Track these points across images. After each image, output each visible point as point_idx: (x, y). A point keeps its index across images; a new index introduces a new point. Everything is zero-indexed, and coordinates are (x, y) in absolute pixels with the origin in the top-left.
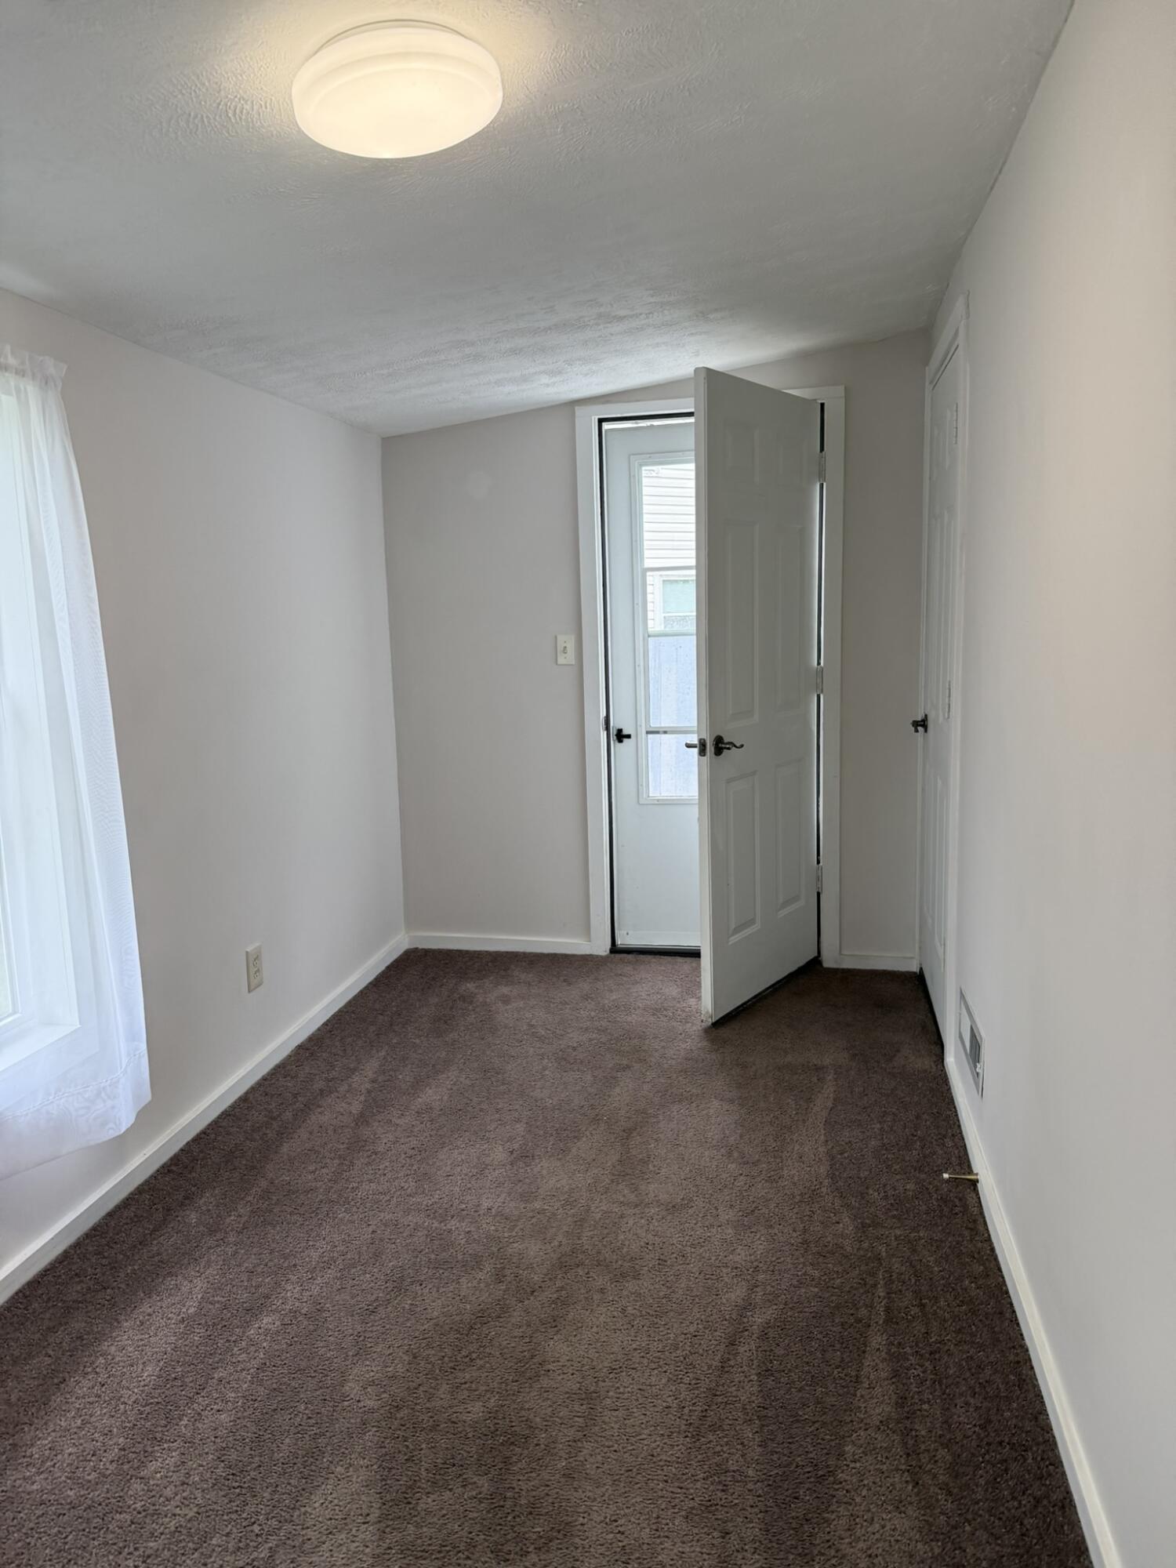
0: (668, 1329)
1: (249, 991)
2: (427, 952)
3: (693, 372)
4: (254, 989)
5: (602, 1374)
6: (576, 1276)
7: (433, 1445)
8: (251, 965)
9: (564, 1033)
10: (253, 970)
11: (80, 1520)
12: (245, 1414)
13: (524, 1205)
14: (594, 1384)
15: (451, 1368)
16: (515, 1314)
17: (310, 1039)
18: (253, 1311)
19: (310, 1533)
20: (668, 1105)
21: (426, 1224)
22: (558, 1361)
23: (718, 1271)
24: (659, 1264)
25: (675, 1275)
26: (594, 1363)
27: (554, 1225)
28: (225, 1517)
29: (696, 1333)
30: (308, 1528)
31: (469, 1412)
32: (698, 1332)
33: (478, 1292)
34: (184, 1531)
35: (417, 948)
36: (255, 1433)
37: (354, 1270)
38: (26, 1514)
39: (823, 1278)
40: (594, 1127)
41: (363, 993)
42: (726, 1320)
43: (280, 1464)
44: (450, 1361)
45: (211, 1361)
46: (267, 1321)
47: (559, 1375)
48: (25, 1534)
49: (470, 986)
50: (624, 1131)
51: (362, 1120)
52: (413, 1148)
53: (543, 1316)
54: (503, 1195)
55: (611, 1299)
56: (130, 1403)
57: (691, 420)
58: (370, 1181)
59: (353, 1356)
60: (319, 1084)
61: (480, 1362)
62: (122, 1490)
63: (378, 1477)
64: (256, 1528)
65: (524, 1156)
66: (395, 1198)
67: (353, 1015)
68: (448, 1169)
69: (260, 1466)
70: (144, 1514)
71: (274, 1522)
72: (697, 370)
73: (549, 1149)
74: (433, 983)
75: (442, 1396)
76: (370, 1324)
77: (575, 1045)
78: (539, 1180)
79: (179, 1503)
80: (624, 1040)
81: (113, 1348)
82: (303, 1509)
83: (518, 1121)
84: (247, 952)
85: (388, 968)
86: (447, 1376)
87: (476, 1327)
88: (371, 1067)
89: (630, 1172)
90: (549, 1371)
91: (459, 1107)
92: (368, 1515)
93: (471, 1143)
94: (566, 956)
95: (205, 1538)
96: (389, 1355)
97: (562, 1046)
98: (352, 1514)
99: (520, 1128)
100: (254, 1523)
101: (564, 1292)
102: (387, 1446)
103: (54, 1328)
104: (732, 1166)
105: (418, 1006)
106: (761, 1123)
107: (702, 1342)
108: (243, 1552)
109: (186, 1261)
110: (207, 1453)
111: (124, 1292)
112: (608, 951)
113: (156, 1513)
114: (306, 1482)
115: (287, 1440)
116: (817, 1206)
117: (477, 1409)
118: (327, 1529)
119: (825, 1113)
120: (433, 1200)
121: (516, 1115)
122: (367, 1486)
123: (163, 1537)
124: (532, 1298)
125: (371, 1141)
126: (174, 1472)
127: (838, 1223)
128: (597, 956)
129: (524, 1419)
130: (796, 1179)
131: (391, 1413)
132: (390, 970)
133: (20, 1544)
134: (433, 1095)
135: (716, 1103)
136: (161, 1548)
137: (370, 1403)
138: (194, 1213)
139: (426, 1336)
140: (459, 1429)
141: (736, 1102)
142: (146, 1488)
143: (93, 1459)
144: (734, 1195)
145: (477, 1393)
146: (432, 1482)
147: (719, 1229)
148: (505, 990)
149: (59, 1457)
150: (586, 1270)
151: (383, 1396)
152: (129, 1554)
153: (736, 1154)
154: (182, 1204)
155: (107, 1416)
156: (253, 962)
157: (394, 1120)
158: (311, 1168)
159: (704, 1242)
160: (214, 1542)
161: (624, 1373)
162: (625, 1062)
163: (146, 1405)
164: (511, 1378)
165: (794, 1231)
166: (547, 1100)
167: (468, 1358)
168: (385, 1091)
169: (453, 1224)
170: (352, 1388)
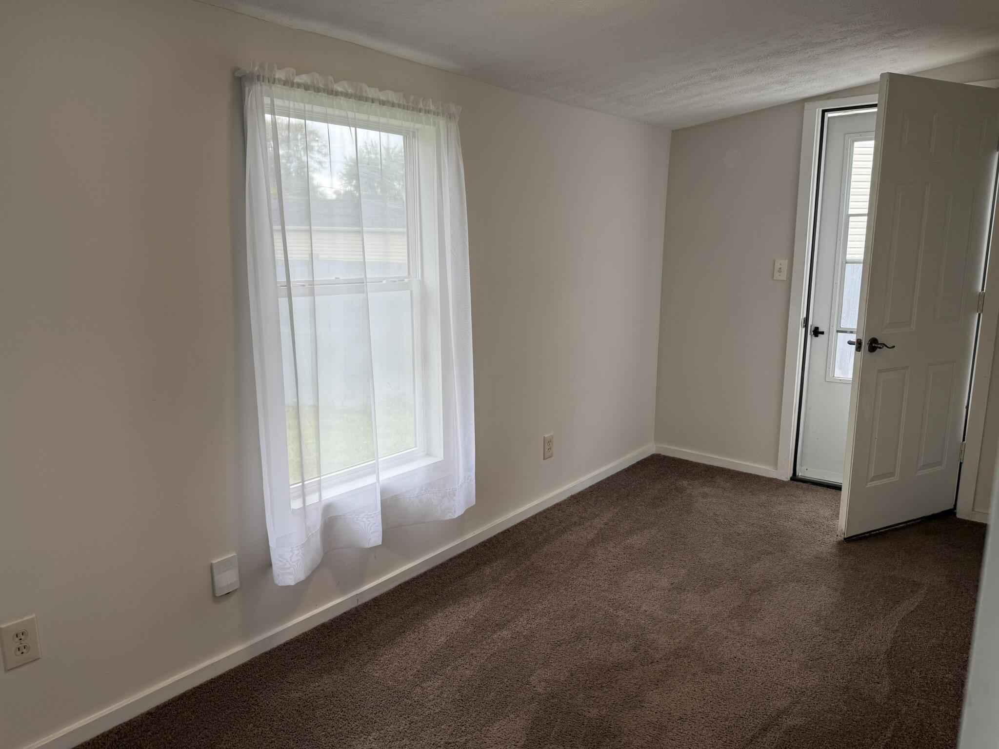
0: (726, 708)
1: (544, 459)
2: (665, 458)
3: (879, 77)
4: (547, 458)
5: (674, 719)
6: (682, 662)
7: (563, 721)
8: (546, 444)
9: (736, 523)
10: (547, 447)
11: (390, 696)
12: (478, 674)
13: (667, 615)
14: (666, 722)
15: (589, 687)
16: (637, 671)
17: (579, 493)
18: (500, 626)
19: (487, 740)
20: (788, 582)
21: (606, 609)
22: (651, 703)
23: (775, 686)
24: (738, 671)
25: (744, 680)
26: (672, 712)
27: (681, 631)
28: (451, 718)
29: (743, 716)
30: (487, 737)
31: (589, 712)
32: (745, 716)
33: (620, 653)
34: (431, 717)
35: (660, 454)
36: (479, 685)
37: (558, 621)
38: (369, 685)
39: (848, 713)
40: (731, 583)
41: (618, 474)
42: (766, 715)
43: (485, 703)
44: (590, 683)
45: (471, 644)
46: (505, 633)
47: (648, 710)
48: (366, 693)
49: (685, 483)
50: (750, 590)
51: (591, 543)
52: (614, 566)
53: (652, 677)
54: (657, 606)
55: (697, 681)
56: (429, 651)
57: (875, 110)
58: (584, 577)
59: (540, 664)
60: (576, 519)
61: (605, 689)
62: (411, 689)
63: (530, 726)
64: (463, 728)
65: (680, 589)
66: (594, 590)
67: (608, 485)
68: (630, 582)
69: (475, 701)
70: (417, 703)
71: (472, 729)
72: (882, 75)
73: (696, 588)
74: (662, 477)
75: (579, 699)
76: (555, 651)
77: (741, 532)
78: (682, 604)
79: (433, 704)
80: (776, 536)
81: (430, 624)
82: (488, 728)
83: (684, 567)
84: (544, 437)
85: (638, 463)
86: (585, 690)
87: (611, 671)
88: (607, 516)
89: (743, 614)
90: (643, 706)
91: (650, 551)
92: (518, 742)
93: (650, 572)
94: (758, 476)
95: (439, 724)
96: (559, 670)
97: (731, 532)
98: (510, 738)
99: (683, 572)
100: (464, 725)
101: (670, 668)
102: (540, 713)
103: (408, 606)
104: (815, 629)
105: (647, 488)
106: (851, 608)
107: (744, 722)
108: (454, 736)
109: (477, 592)
110: (454, 686)
111: (444, 599)
112: (789, 479)
113: (422, 705)
114: (494, 716)
115: (493, 694)
116: (867, 668)
117: (594, 712)
118: (495, 741)
119: (904, 613)
120: (615, 597)
121: (684, 564)
122: (523, 729)
123: (421, 716)
124: (650, 665)
125: (592, 556)
126: (436, 689)
127: (879, 683)
128: (780, 480)
129: (618, 726)
130: (860, 648)
131: (548, 698)
132: (639, 464)
133: (362, 697)
134: (638, 540)
135: (824, 588)
136: (419, 720)
137: (540, 690)
138: (489, 569)
139: (582, 666)
140: (581, 719)
141: (840, 591)
142: (422, 692)
143: (404, 671)
144: (809, 646)
145: (597, 704)
146: (556, 739)
147: (789, 662)
148: (706, 490)
149: (391, 665)
150: (690, 661)
151: (548, 689)
152: (405, 718)
153: (822, 622)
154: (485, 563)
155: (416, 654)
156: (548, 444)
157: (609, 548)
158: (555, 562)
159: (774, 667)
160: (442, 727)
161: (687, 723)
162: (770, 549)
163: (435, 655)
164: (620, 703)
165: (842, 679)
166: (708, 560)
167: (600, 685)
168: (610, 531)
169: (620, 613)
170: (534, 680)
